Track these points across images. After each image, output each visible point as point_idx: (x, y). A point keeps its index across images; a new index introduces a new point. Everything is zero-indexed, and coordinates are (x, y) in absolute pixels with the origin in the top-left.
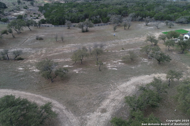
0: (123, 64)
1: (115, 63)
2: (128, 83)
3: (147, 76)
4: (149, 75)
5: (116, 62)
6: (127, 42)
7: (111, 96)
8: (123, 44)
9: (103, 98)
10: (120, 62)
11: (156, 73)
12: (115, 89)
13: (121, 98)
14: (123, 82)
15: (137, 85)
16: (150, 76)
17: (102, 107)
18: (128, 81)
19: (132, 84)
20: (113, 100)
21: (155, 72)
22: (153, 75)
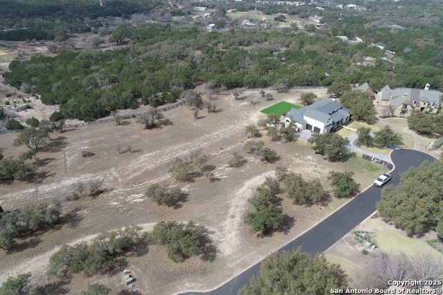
0: (230, 169)
1: (222, 170)
2: (244, 188)
3: (259, 176)
4: (260, 175)
5: (222, 168)
6: (222, 136)
7: (234, 204)
8: (218, 140)
9: (227, 208)
10: (226, 167)
11: (266, 172)
12: (234, 197)
13: (243, 202)
14: (239, 188)
15: (253, 189)
16: (262, 176)
17: (230, 215)
18: (242, 186)
19: (248, 189)
20: (237, 206)
21: (264, 171)
22: (264, 174)
